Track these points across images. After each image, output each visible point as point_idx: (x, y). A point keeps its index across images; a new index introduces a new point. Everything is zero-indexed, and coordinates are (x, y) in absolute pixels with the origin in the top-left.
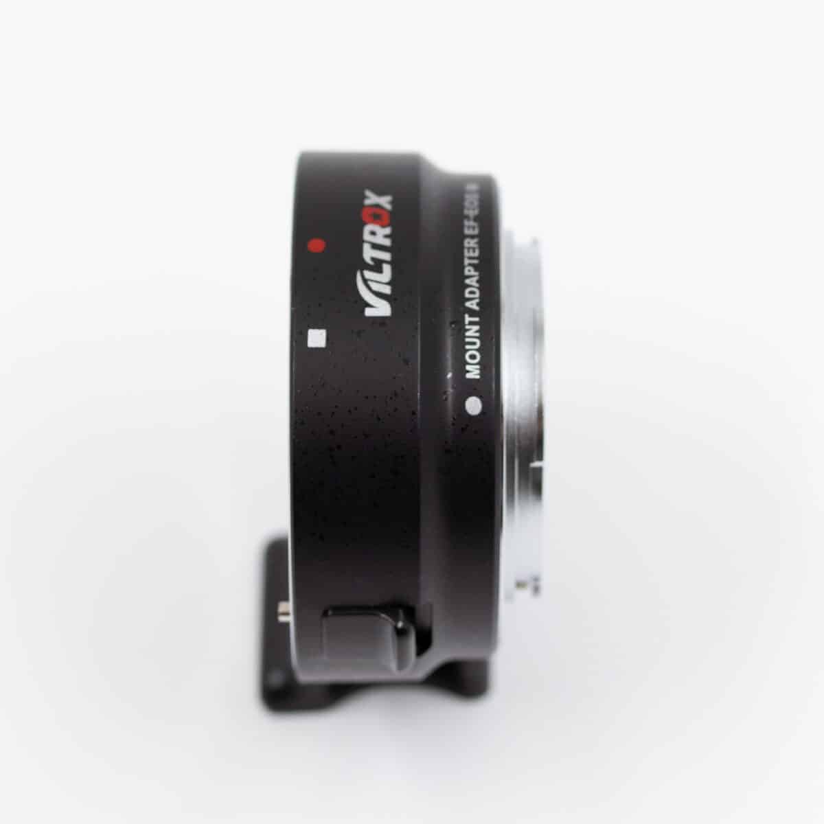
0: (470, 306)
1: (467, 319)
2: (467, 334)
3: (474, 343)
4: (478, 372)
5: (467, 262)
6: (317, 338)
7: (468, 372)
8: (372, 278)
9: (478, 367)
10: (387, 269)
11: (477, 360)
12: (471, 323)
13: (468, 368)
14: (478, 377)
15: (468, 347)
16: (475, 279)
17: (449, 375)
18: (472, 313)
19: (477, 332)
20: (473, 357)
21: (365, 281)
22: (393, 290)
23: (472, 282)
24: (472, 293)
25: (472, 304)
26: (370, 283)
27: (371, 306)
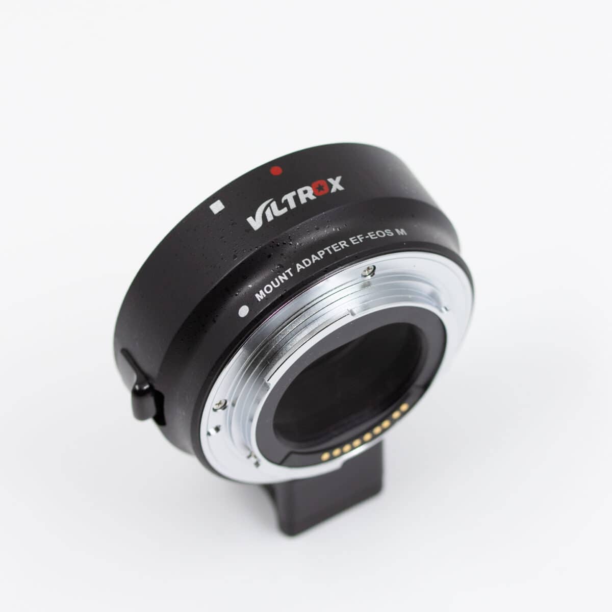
0: (298, 267)
1: (288, 271)
2: (280, 277)
3: (276, 284)
4: (262, 298)
5: (327, 249)
6: (217, 207)
7: (259, 293)
8: (272, 208)
9: (265, 296)
11: (267, 292)
12: (287, 274)
13: (261, 292)
14: (260, 300)
15: (272, 282)
16: (317, 258)
17: (250, 286)
18: (294, 270)
19: (284, 280)
20: (268, 289)
21: (269, 205)
23: (314, 258)
24: (307, 262)
25: (299, 267)
26: (269, 208)
27: (254, 218)
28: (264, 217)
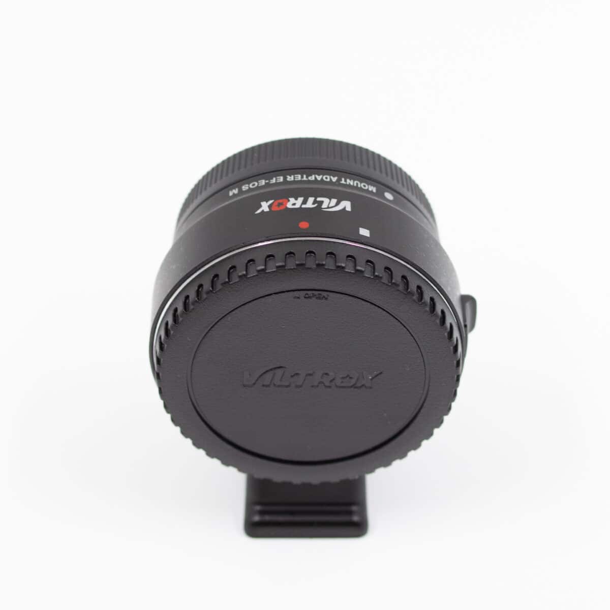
1: (343, 182)
2: (352, 184)
3: (357, 184)
8: (327, 204)
10: (319, 199)
12: (346, 181)
16: (317, 176)
18: (339, 180)
19: (350, 181)
21: (328, 208)
22: (334, 198)
23: (319, 178)
24: (326, 178)
25: (334, 179)
26: (330, 206)
27: (345, 208)
28: (337, 204)
